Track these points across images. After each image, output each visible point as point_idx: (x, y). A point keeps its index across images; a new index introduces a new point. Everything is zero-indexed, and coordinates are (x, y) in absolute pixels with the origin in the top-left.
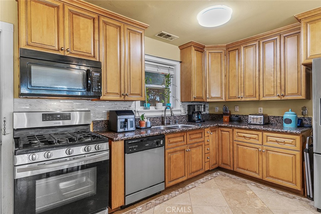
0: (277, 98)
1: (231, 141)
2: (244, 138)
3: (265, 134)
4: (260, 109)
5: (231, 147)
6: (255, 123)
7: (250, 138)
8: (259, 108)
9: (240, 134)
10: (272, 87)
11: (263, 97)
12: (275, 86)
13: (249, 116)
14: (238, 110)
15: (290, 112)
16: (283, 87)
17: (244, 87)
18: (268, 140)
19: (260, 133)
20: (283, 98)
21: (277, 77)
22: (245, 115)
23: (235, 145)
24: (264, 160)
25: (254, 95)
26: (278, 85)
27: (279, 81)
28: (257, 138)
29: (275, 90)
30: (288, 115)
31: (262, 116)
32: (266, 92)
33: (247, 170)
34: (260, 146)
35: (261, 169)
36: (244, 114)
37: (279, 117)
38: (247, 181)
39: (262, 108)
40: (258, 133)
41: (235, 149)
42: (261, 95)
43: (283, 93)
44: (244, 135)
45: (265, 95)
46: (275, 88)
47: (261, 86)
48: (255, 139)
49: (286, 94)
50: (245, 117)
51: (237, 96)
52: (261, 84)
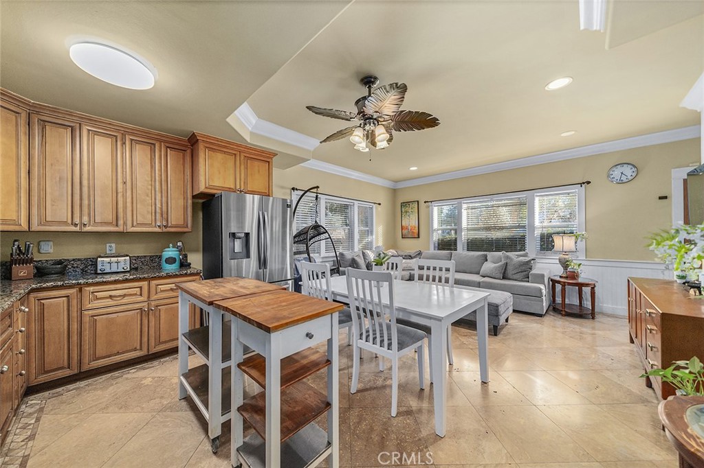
0: (157, 230)
1: (74, 314)
2: (110, 300)
3: (154, 283)
4: (110, 246)
5: (75, 326)
6: (114, 269)
7: (125, 296)
8: (108, 245)
9: (99, 295)
10: (148, 212)
11: (133, 226)
12: (153, 211)
13: (99, 259)
14: (51, 251)
15: (171, 249)
16: (165, 215)
17: (89, 205)
18: (159, 290)
19: (144, 284)
20: (165, 230)
21: (155, 199)
22: (74, 260)
23: (86, 319)
24: (152, 324)
25: (115, 223)
26: (158, 210)
27: (158, 205)
28: (138, 293)
29: (153, 218)
30: (170, 253)
31: (128, 258)
32: (140, 220)
33: (118, 353)
34: (146, 304)
35: (145, 339)
36: (71, 258)
37: (145, 256)
38: (116, 374)
39: (113, 245)
40: (140, 284)
41: (86, 326)
42: (129, 223)
43: (165, 223)
44: (111, 294)
45: (135, 224)
46: (153, 214)
47: (129, 209)
48: (136, 294)
49: (170, 225)
50: (72, 262)
51: (70, 221)
52: (129, 205)
